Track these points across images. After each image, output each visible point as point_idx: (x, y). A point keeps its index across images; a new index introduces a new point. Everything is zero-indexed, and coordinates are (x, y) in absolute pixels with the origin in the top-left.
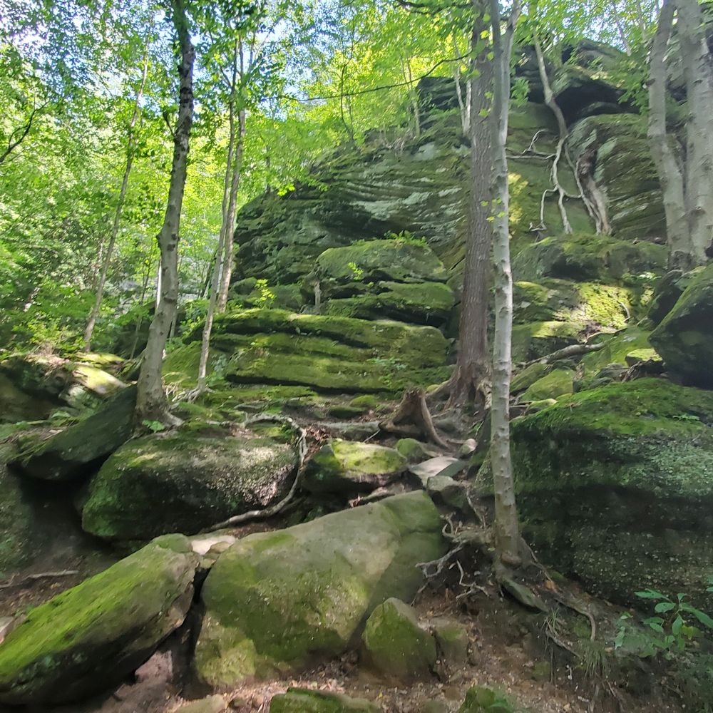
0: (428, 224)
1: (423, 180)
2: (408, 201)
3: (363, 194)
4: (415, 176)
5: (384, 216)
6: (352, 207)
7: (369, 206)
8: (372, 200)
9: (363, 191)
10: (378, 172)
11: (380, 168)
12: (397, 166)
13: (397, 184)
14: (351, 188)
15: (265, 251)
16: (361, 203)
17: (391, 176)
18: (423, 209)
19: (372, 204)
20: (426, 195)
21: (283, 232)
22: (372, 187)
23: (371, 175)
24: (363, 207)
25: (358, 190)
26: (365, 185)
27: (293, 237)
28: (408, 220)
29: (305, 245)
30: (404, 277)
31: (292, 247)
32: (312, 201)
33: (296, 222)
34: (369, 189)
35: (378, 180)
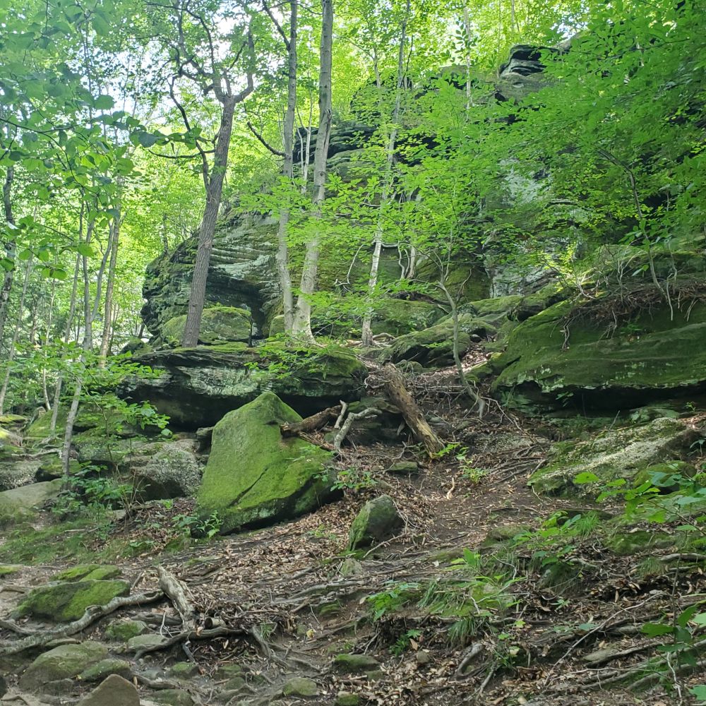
0: (270, 282)
1: (266, 243)
2: (257, 263)
3: (225, 258)
4: (261, 240)
5: (240, 277)
6: (215, 269)
7: (229, 269)
8: (231, 263)
9: (224, 255)
10: (236, 237)
11: (239, 232)
12: (251, 231)
13: (249, 248)
14: (215, 253)
15: (157, 311)
16: (222, 266)
17: (245, 240)
18: (266, 269)
19: (231, 266)
20: (267, 257)
21: (167, 294)
22: (231, 250)
23: (231, 240)
24: (224, 269)
25: (220, 254)
26: (227, 250)
27: (174, 298)
28: (257, 280)
29: (182, 305)
30: (213, 340)
31: (172, 308)
32: (187, 265)
33: (176, 285)
34: (229, 252)
35: (236, 244)
